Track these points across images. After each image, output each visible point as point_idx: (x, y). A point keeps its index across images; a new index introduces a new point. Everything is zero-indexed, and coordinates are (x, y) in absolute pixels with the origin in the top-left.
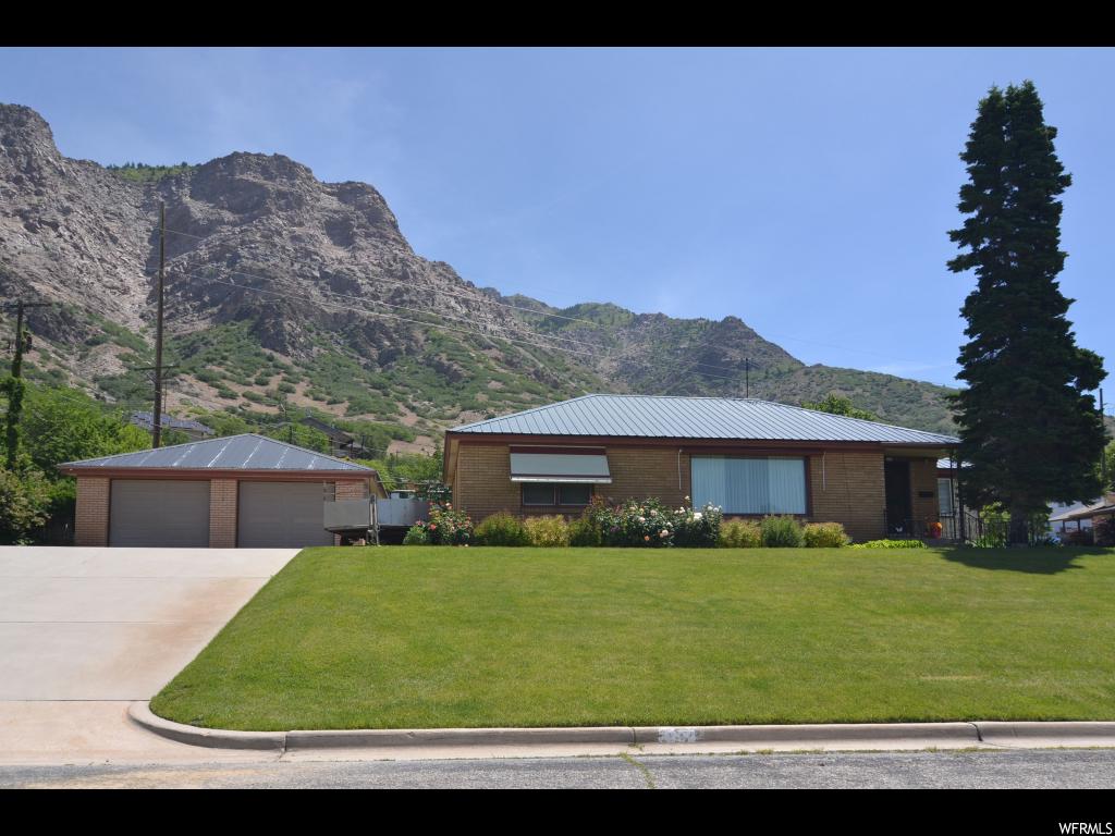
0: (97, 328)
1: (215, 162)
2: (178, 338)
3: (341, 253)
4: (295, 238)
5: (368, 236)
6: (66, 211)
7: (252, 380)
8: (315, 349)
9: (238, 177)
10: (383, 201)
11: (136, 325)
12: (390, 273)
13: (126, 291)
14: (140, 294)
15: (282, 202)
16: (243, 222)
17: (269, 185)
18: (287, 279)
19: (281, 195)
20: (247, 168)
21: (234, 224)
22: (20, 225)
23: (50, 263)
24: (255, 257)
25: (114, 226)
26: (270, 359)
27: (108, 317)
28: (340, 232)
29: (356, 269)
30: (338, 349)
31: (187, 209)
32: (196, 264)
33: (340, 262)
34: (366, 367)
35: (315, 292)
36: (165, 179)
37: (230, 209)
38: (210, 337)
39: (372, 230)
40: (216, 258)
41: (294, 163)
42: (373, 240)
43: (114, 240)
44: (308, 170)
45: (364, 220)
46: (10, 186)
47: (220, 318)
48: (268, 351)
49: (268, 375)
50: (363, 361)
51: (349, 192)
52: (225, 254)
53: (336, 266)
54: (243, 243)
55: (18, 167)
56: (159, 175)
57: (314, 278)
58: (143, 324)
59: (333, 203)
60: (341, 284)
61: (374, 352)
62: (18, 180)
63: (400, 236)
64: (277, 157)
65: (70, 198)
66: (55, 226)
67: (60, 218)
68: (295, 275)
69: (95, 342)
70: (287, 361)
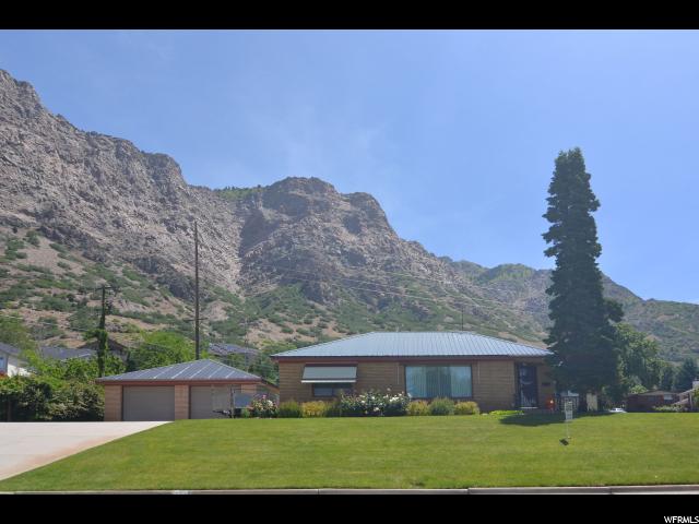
0: (211, 291)
1: (277, 184)
2: (259, 296)
3: (354, 238)
4: (326, 230)
5: (369, 227)
6: (191, 219)
7: (302, 321)
8: (339, 300)
9: (291, 192)
10: (378, 204)
11: (234, 289)
12: (383, 249)
13: (227, 267)
14: (236, 269)
15: (317, 207)
16: (295, 221)
17: (310, 197)
18: (321, 256)
19: (316, 203)
20: (296, 187)
21: (289, 223)
22: (164, 229)
23: (183, 251)
24: (302, 243)
25: (219, 227)
26: (313, 307)
27: (218, 284)
28: (353, 225)
29: (363, 248)
30: (353, 299)
31: (262, 215)
32: (268, 248)
33: (353, 244)
34: (371, 310)
35: (339, 264)
36: (245, 198)
37: (287, 213)
38: (277, 294)
39: (372, 222)
40: (280, 244)
41: (324, 183)
42: (372, 229)
43: (220, 236)
44: (332, 187)
45: (366, 217)
46: (158, 204)
47: (283, 282)
48: (312, 302)
49: (311, 317)
50: (369, 306)
51: (357, 199)
52: (285, 241)
53: (350, 247)
54: (295, 234)
55: (162, 192)
56: (245, 193)
57: (338, 255)
58: (239, 288)
59: (347, 207)
60: (354, 258)
61: (375, 300)
62: (162, 201)
63: (388, 225)
64: (313, 179)
65: (193, 210)
66: (184, 228)
67: (188, 223)
68: (326, 253)
69: (210, 300)
70: (322, 308)
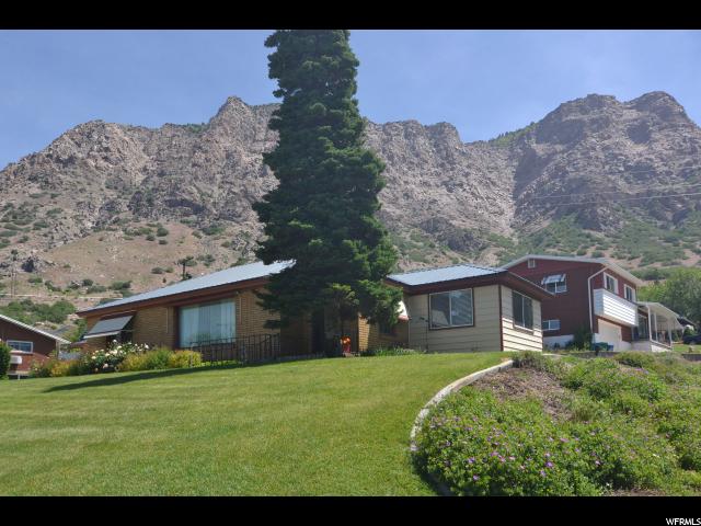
0: (485, 240)
1: (549, 115)
2: (532, 235)
3: (641, 148)
4: (605, 148)
5: (661, 129)
6: (467, 175)
7: (575, 253)
8: (621, 223)
9: (564, 120)
10: (673, 100)
11: (508, 232)
12: (681, 152)
13: (502, 213)
14: (510, 213)
15: (595, 126)
16: (569, 148)
17: (586, 118)
18: (599, 179)
19: (593, 121)
20: (570, 111)
21: (563, 152)
22: (445, 190)
23: (460, 207)
24: (577, 170)
25: (493, 176)
26: (588, 236)
27: (493, 231)
28: (639, 133)
29: (653, 157)
30: (639, 219)
31: (534, 152)
32: (541, 184)
33: (640, 155)
34: (662, 227)
35: (621, 183)
36: (520, 137)
37: (561, 143)
38: (550, 230)
39: (665, 124)
40: (553, 177)
41: (602, 97)
42: (666, 132)
43: (494, 184)
44: (612, 97)
45: (657, 119)
46: (439, 170)
47: (557, 216)
48: (587, 232)
49: (587, 247)
50: (660, 223)
51: (643, 103)
52: (560, 172)
53: (637, 159)
54: (569, 162)
55: (442, 158)
56: (517, 135)
57: (620, 172)
58: (512, 231)
59: (634, 114)
60: (641, 172)
61: (669, 216)
62: (442, 165)
63: (689, 121)
64: (590, 97)
65: (468, 167)
66: (461, 185)
67: (464, 180)
68: (606, 173)
69: (483, 248)
70: (599, 235)
